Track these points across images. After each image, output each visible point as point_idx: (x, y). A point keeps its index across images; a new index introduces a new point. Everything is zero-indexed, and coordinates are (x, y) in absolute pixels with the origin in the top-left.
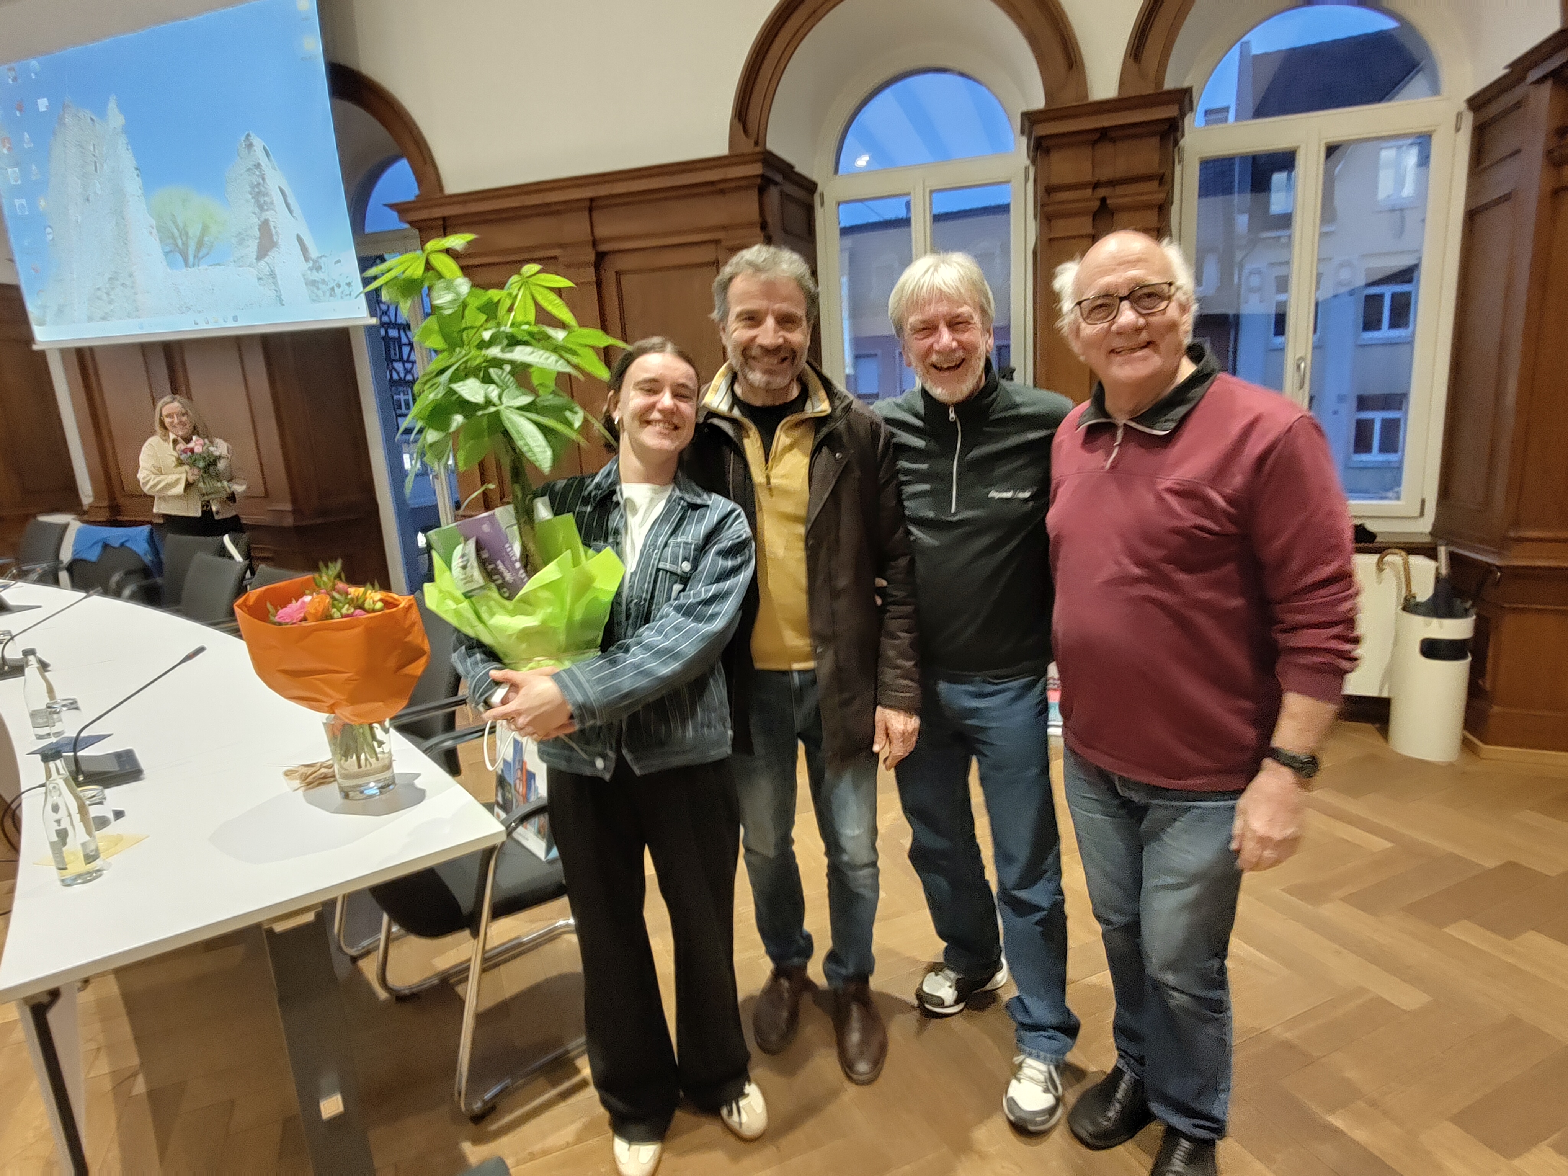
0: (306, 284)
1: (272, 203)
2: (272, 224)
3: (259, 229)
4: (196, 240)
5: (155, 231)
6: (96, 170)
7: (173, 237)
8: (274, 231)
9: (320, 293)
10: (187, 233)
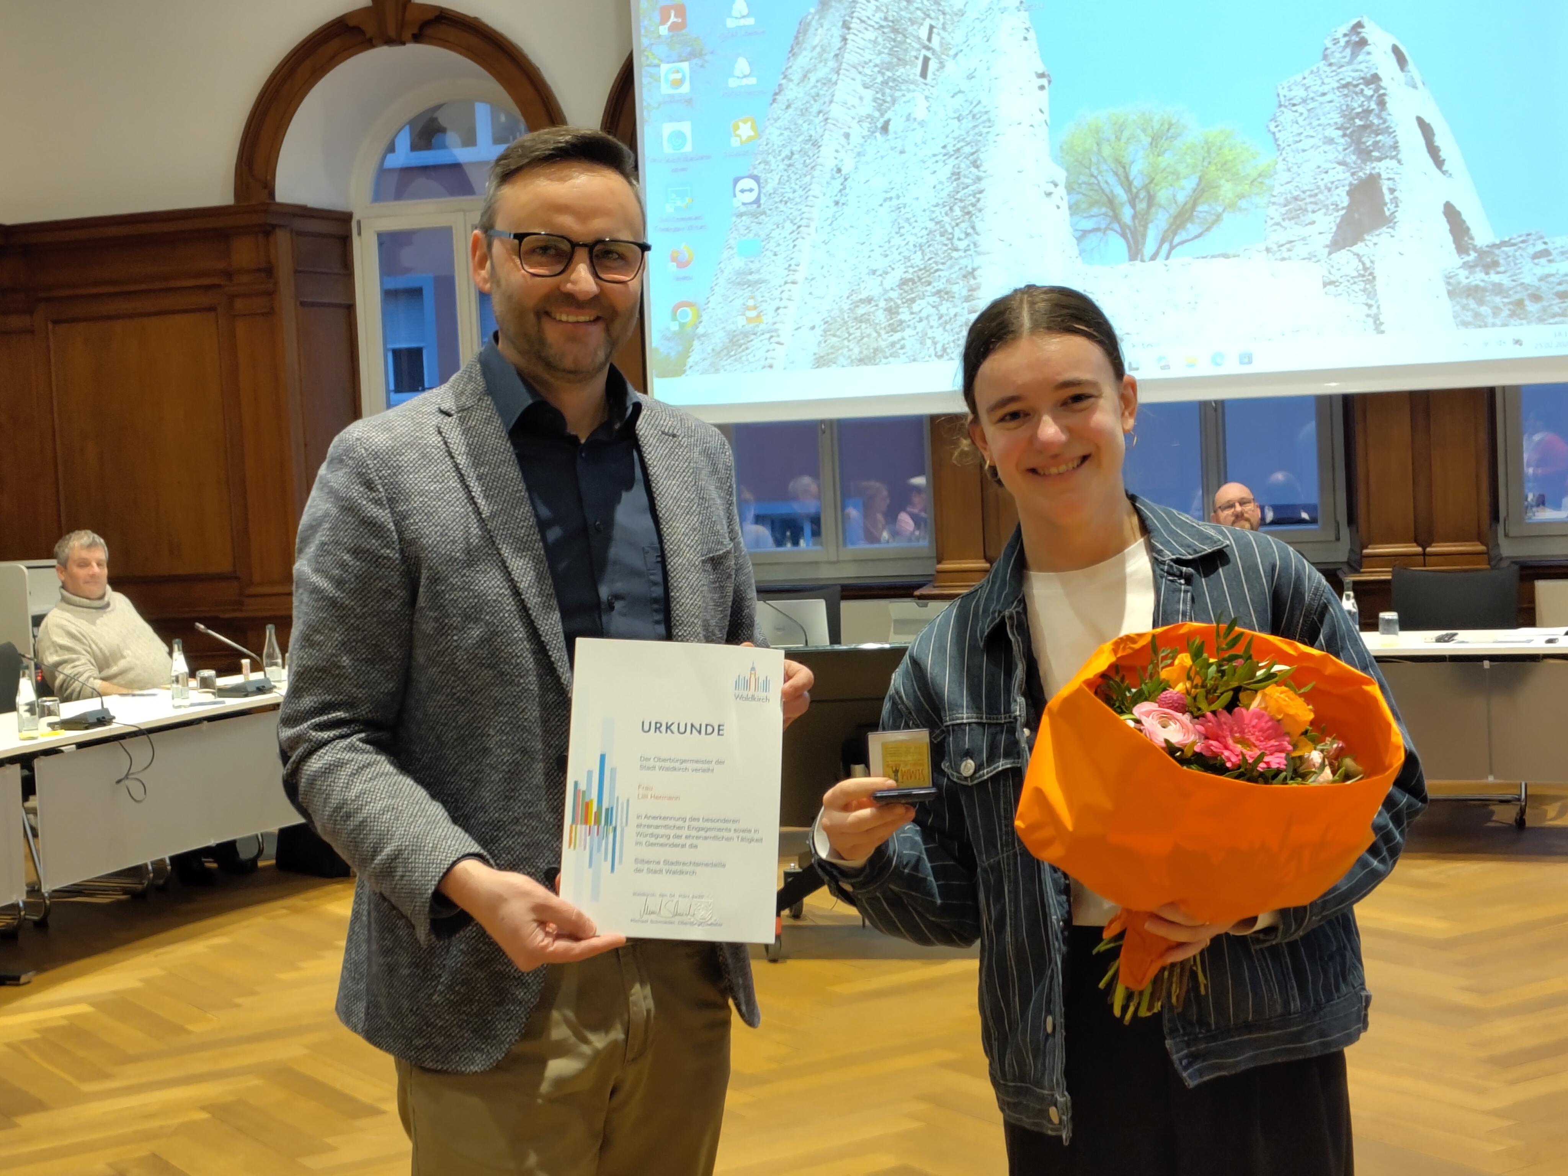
0: (1451, 294)
1: (1395, 147)
2: (1385, 186)
3: (1349, 193)
4: (1173, 211)
5: (1061, 191)
6: (924, 74)
7: (1111, 202)
8: (1387, 197)
9: (1485, 310)
10: (1151, 199)
